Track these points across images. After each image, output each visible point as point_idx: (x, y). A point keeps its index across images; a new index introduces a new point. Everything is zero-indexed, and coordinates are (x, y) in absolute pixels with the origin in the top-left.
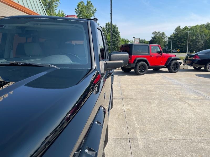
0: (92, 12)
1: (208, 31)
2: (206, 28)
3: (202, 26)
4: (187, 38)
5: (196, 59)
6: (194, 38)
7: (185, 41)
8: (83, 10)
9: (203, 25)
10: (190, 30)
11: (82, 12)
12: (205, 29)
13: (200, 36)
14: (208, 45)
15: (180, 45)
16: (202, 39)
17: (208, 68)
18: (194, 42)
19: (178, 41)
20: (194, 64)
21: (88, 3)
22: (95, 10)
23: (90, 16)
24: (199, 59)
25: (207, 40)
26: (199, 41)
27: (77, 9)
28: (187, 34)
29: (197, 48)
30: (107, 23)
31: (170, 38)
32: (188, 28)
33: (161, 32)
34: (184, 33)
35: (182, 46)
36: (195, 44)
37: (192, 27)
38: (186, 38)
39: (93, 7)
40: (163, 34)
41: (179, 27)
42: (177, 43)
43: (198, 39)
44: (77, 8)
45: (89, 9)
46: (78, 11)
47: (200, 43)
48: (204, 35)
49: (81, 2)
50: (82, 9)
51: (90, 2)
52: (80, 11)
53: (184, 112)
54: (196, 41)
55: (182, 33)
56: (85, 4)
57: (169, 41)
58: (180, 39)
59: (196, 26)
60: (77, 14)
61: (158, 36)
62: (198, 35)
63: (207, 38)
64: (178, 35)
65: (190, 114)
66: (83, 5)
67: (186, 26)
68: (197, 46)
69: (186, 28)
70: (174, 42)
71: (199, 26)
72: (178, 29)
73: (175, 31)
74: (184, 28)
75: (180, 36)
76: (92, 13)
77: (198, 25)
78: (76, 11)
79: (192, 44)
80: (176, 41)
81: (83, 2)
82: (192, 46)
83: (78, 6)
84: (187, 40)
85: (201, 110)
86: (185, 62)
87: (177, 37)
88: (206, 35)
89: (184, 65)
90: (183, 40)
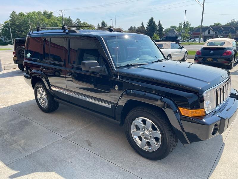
2: (45, 16)
3: (39, 13)
12: (43, 17)
13: (41, 25)
15: (21, 34)
19: (17, 29)
31: (5, 26)
32: (24, 15)
37: (29, 14)
41: (14, 12)
42: (17, 32)
55: (20, 20)
58: (19, 27)
64: (14, 22)
67: (22, 12)
69: (22, 14)
70: (13, 31)
71: (36, 13)
72: (13, 15)
73: (11, 17)
74: (20, 14)
75: (18, 24)
77: (34, 12)
80: (14, 29)
88: (47, 24)
90: (22, 29)
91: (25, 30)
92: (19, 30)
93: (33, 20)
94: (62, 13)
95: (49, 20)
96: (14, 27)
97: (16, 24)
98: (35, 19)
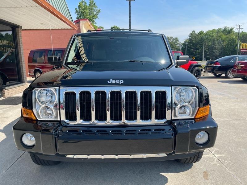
0: (95, 13)
1: (226, 36)
2: (224, 33)
3: (218, 31)
4: (203, 44)
5: (217, 65)
6: (210, 44)
7: (201, 47)
8: (85, 10)
9: (220, 29)
10: (205, 35)
11: (84, 12)
12: (222, 34)
13: (217, 42)
14: (226, 51)
15: (195, 52)
16: (219, 45)
17: (229, 74)
18: (211, 48)
19: (193, 47)
20: (215, 71)
21: (90, 3)
22: (99, 11)
23: (93, 18)
24: (220, 66)
25: (225, 46)
26: (216, 48)
27: (78, 10)
28: (202, 39)
29: (214, 56)
30: (113, 27)
31: (184, 45)
32: (203, 33)
33: (174, 38)
34: (199, 38)
35: (197, 53)
36: (211, 51)
37: (208, 32)
38: (201, 45)
39: (96, 7)
40: (176, 39)
41: (194, 31)
42: (192, 50)
43: (215, 46)
44: (78, 8)
45: (91, 10)
46: (79, 12)
47: (217, 50)
48: (221, 40)
49: (83, 2)
50: (83, 9)
51: (93, 2)
52: (82, 12)
53: (215, 106)
54: (213, 48)
55: (197, 38)
56: (88, 4)
57: (182, 48)
58: (195, 45)
59: (212, 30)
60: (77, 15)
61: (170, 41)
62: (214, 40)
63: (224, 44)
64: (192, 40)
65: (219, 107)
66: (85, 5)
67: (201, 31)
68: (214, 53)
69: (201, 33)
70: (188, 48)
71: (216, 31)
72: (192, 34)
73: (190, 36)
74: (199, 32)
75: (195, 42)
76: (96, 15)
77: (214, 30)
78: (76, 12)
79: (208, 51)
80: (190, 47)
81: (85, 1)
82: (208, 54)
83: (79, 6)
84: (203, 46)
85: (228, 105)
86: (206, 69)
87: (192, 43)
88: (223, 41)
89: (204, 72)
90: (198, 46)
91: (200, 48)
92: (194, 48)
93: (210, 37)
94: (239, 28)
95: (227, 36)
96: (191, 45)
97: (193, 42)
98: (213, 36)
